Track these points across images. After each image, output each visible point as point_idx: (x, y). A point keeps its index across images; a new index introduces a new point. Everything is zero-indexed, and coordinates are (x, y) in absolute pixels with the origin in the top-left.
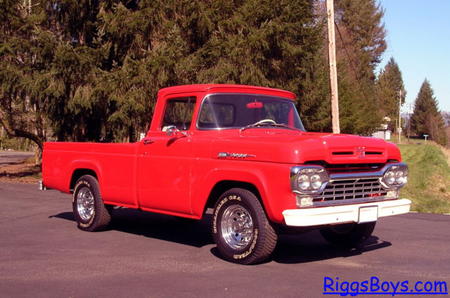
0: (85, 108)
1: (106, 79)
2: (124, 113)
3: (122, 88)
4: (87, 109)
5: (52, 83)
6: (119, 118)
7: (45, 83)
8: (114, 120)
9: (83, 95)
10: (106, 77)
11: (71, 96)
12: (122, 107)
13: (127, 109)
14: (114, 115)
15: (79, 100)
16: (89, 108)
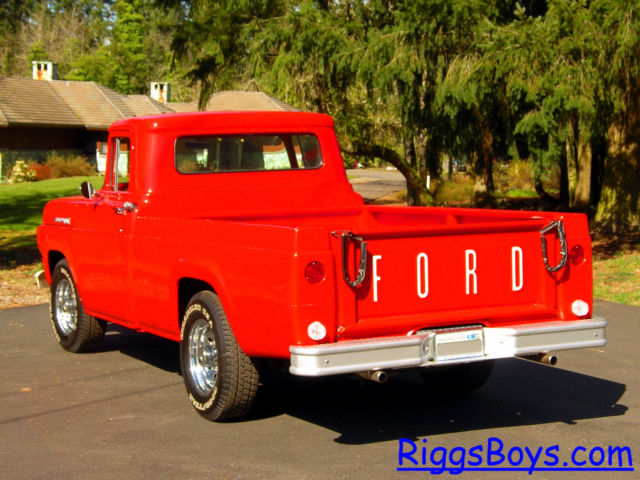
0: (464, 104)
1: (500, 44)
2: (547, 114)
3: (535, 64)
4: (469, 107)
5: (400, 54)
6: (537, 126)
7: (385, 54)
8: (528, 130)
9: (460, 78)
10: (500, 40)
11: (438, 79)
12: (544, 101)
13: (554, 107)
14: (528, 119)
15: (453, 89)
16: (473, 104)
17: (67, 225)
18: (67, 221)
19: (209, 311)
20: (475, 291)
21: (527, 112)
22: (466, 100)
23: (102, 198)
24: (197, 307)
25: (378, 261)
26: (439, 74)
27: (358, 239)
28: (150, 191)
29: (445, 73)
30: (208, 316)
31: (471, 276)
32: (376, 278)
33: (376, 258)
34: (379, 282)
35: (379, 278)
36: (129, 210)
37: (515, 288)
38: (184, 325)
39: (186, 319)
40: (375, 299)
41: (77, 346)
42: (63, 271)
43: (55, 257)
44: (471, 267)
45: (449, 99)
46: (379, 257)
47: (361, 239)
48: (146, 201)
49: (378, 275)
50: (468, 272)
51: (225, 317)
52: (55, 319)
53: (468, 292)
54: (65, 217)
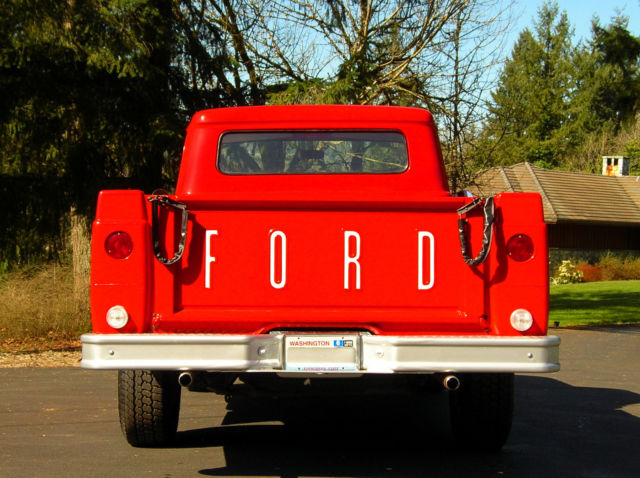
20: (358, 286)
25: (213, 237)
27: (180, 206)
31: (352, 266)
32: (209, 259)
33: (209, 233)
34: (212, 263)
35: (213, 259)
37: (421, 286)
40: (208, 285)
44: (352, 253)
46: (215, 232)
47: (183, 207)
49: (212, 255)
50: (348, 260)
53: (346, 286)
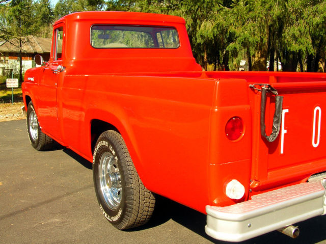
0: (208, 38)
1: (226, 13)
2: (239, 43)
3: (240, 22)
4: (210, 39)
6: (235, 48)
8: (231, 49)
9: (207, 29)
11: (198, 29)
12: (238, 39)
13: (242, 41)
14: (232, 45)
15: (203, 32)
16: (211, 38)
17: (32, 82)
18: (32, 79)
19: (114, 148)
21: (231, 42)
22: (209, 36)
23: (49, 65)
24: (105, 143)
25: (286, 114)
26: (198, 27)
28: (74, 58)
29: (200, 27)
30: (114, 152)
32: (284, 132)
33: (284, 112)
34: (286, 135)
36: (61, 71)
38: (95, 153)
39: (96, 150)
40: (282, 152)
41: (39, 147)
42: (31, 107)
43: (28, 99)
45: (202, 36)
46: (287, 111)
47: (276, 93)
48: (72, 65)
49: (286, 128)
51: (128, 154)
52: (29, 131)
54: (32, 77)
